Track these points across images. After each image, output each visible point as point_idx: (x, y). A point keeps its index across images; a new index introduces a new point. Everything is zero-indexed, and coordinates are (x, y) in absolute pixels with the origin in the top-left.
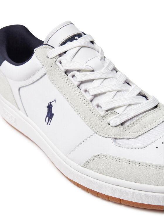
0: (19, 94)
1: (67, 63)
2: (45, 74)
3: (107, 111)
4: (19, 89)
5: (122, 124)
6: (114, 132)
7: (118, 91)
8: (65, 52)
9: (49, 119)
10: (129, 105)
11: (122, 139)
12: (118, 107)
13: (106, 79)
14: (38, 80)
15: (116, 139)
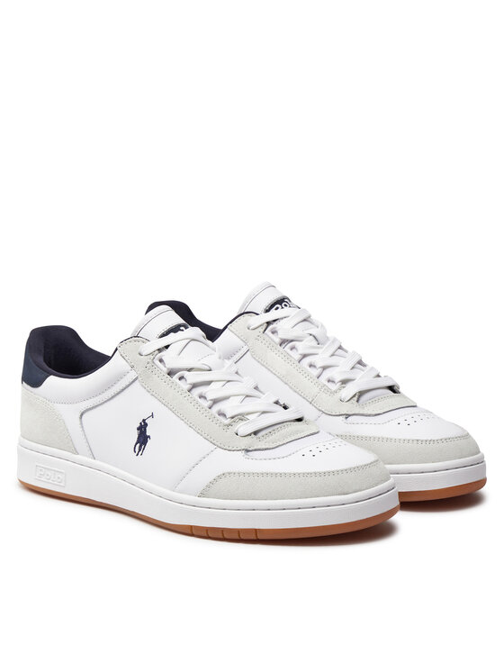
0: (81, 424)
1: (172, 359)
2: (136, 379)
3: (232, 418)
4: (82, 415)
5: (255, 433)
6: (246, 443)
7: (247, 396)
8: (167, 347)
9: (140, 446)
10: (264, 412)
11: (255, 450)
12: (248, 414)
13: (229, 381)
14: (123, 390)
15: (247, 451)
